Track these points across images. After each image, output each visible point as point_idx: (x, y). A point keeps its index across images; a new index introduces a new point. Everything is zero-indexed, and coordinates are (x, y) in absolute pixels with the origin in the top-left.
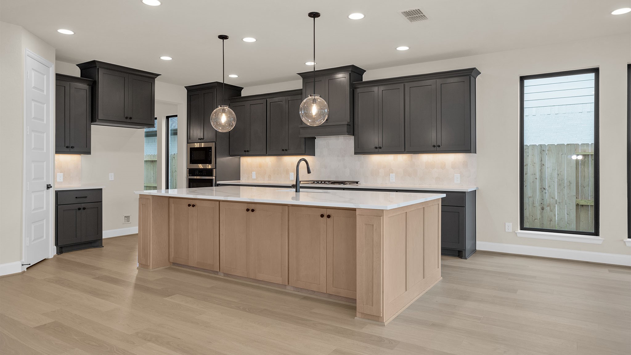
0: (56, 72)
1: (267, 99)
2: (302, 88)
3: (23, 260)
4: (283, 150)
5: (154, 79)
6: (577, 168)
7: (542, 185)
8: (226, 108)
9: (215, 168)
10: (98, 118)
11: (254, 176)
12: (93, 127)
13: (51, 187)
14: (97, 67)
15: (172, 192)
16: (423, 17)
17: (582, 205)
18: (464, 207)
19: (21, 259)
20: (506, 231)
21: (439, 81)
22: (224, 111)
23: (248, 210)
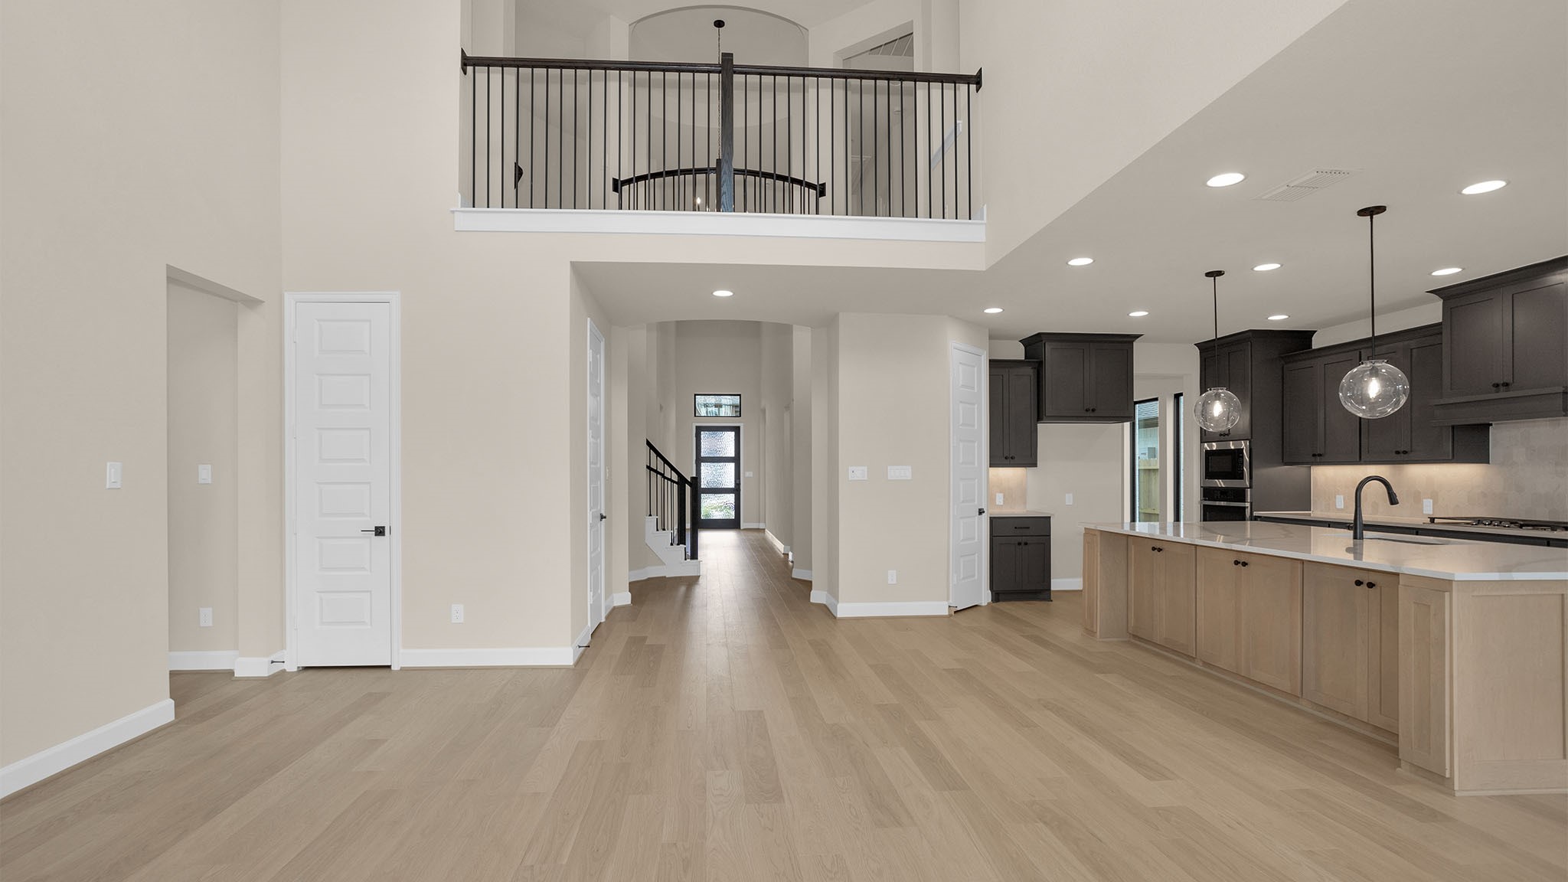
3: (951, 601)
5: (1132, 343)
12: (1039, 425)
13: (984, 512)
15: (1142, 528)
19: (948, 599)
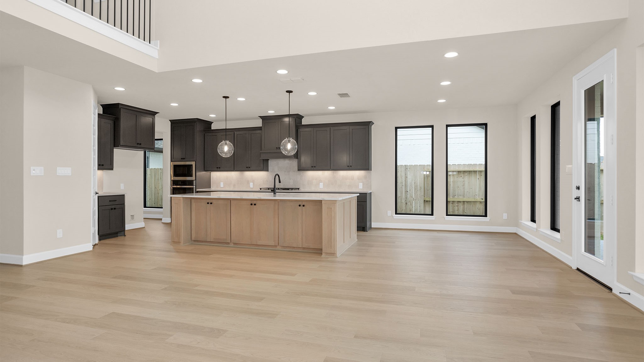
0: (98, 112)
1: (235, 132)
2: (261, 126)
4: (247, 167)
6: (424, 178)
7: (406, 190)
8: (228, 142)
9: (196, 180)
10: (120, 144)
11: (222, 185)
14: (120, 108)
16: (349, 96)
17: (427, 201)
18: (366, 202)
20: (388, 215)
21: (351, 127)
22: (226, 144)
23: (251, 204)
